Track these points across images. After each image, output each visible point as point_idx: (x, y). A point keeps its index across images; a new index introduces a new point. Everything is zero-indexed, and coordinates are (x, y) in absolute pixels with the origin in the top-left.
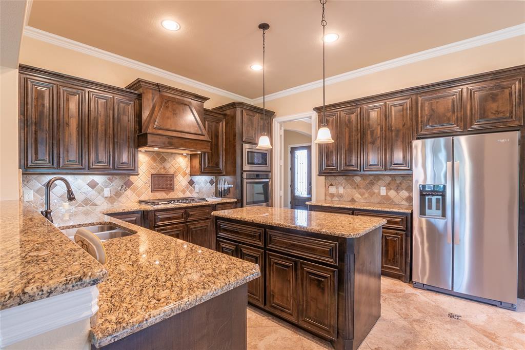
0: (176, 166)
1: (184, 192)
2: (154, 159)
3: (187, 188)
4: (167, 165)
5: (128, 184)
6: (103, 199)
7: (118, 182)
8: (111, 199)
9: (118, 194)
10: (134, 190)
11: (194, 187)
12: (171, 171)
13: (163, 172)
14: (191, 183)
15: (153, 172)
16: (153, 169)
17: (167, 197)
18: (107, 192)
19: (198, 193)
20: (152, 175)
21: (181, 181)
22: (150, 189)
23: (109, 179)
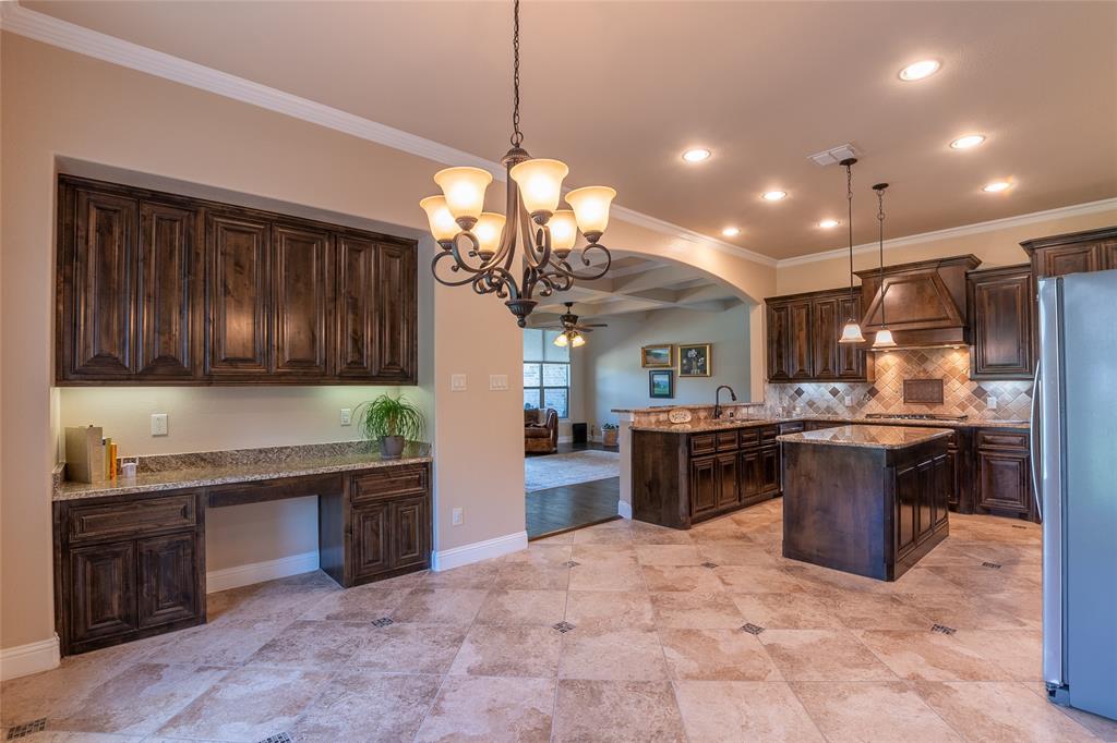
0: (947, 367)
1: (962, 406)
2: (908, 360)
3: (969, 400)
4: (930, 367)
5: (873, 392)
6: (845, 409)
7: (860, 390)
8: (852, 409)
9: (861, 404)
10: (881, 400)
11: (985, 401)
12: (938, 375)
13: (922, 376)
14: (980, 393)
15: (907, 377)
16: (906, 373)
17: (930, 412)
18: (848, 401)
19: (994, 410)
20: (905, 381)
21: (958, 390)
22: (902, 399)
23: (851, 387)
